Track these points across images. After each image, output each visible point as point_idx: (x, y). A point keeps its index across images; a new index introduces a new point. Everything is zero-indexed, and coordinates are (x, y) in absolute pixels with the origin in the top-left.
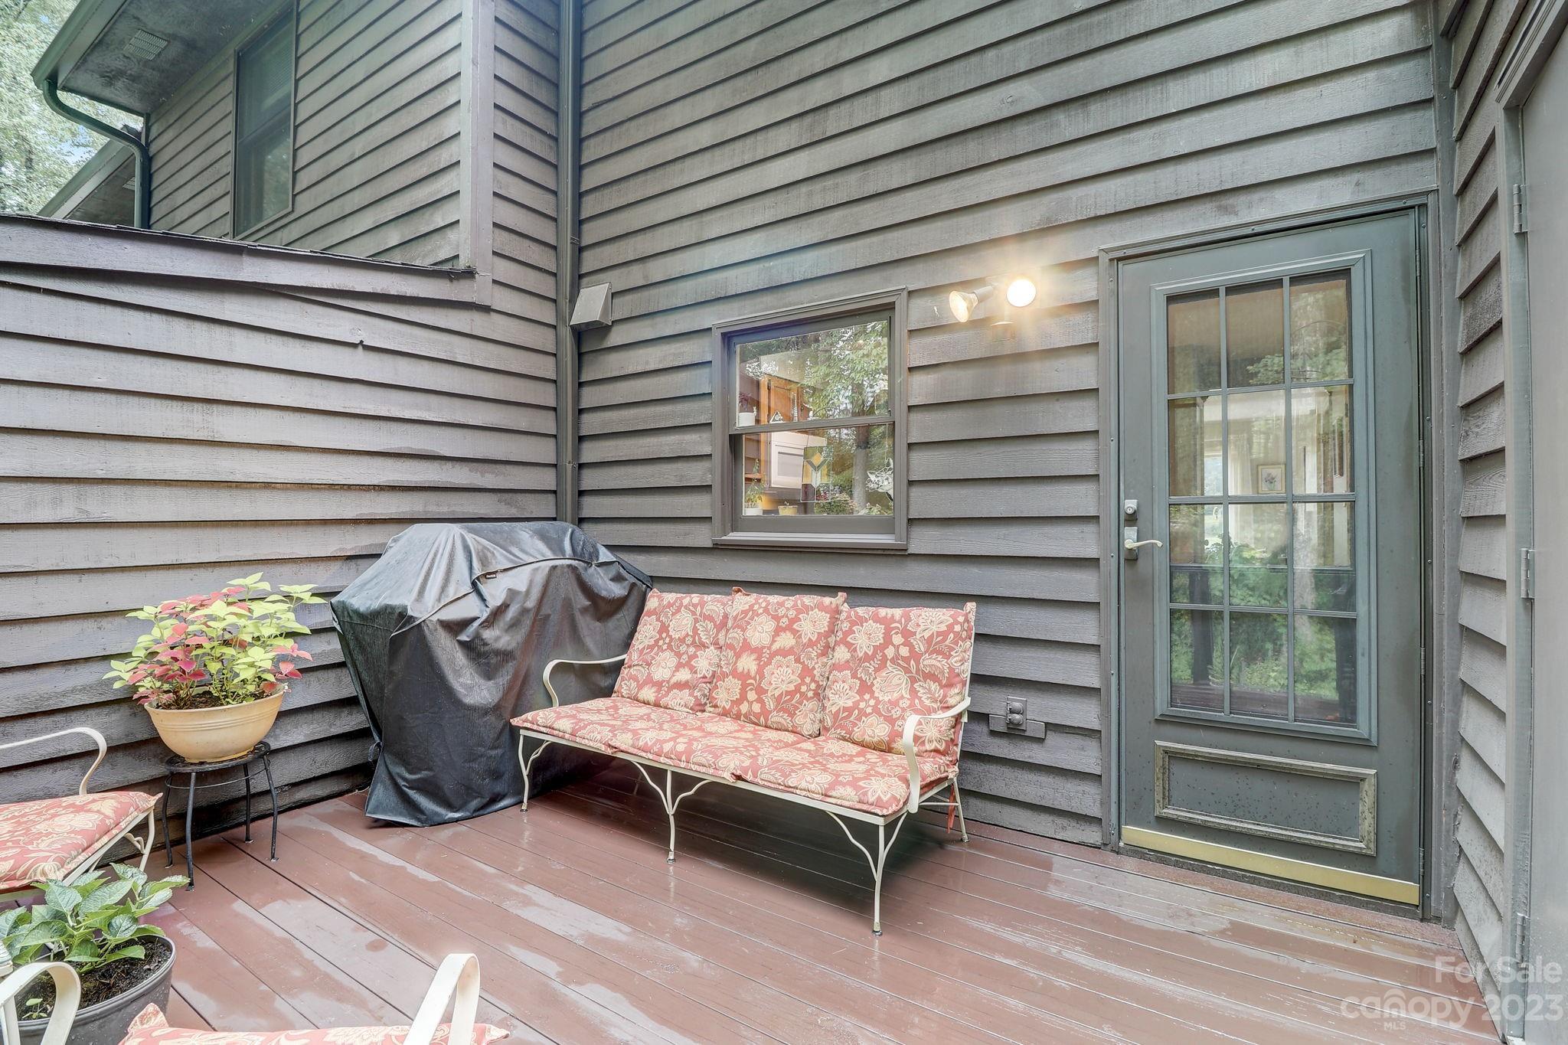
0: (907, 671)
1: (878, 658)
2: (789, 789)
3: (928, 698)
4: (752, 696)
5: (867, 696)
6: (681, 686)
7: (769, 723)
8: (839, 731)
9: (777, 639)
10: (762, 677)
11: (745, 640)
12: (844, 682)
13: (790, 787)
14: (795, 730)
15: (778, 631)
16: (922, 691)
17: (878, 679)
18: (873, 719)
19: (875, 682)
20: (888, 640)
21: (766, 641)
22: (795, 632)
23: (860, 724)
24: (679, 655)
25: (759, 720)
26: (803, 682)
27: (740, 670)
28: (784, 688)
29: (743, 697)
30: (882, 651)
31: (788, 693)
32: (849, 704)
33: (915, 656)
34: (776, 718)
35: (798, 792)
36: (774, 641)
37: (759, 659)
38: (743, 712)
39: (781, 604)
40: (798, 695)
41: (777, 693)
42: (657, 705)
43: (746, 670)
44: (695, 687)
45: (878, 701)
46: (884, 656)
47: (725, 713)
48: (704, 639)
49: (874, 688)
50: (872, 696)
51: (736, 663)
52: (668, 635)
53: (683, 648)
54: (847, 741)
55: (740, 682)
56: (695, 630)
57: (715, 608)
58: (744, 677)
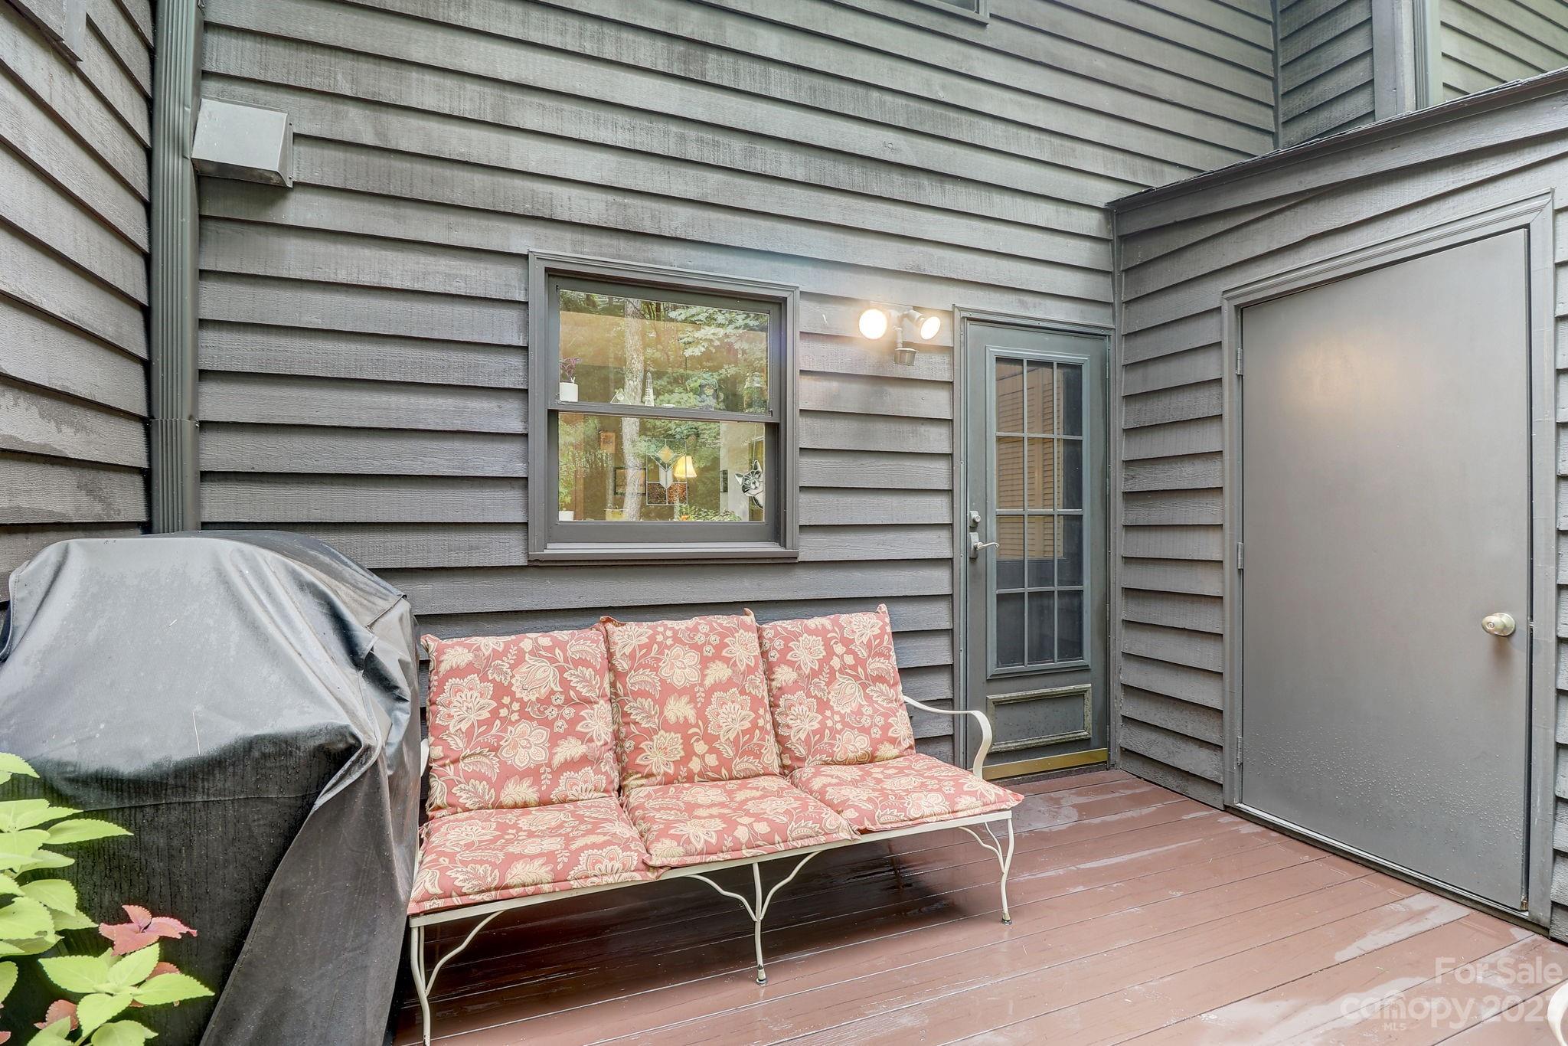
0: (857, 678)
1: (825, 671)
2: (916, 821)
3: (883, 700)
4: (700, 747)
5: (828, 713)
6: (573, 764)
7: (735, 773)
8: (818, 757)
9: (708, 672)
10: (706, 722)
11: (663, 681)
12: (800, 704)
13: (916, 819)
14: (767, 772)
15: (705, 662)
16: (875, 695)
17: (832, 693)
18: (847, 735)
19: (830, 697)
20: (830, 653)
21: (695, 677)
22: (727, 661)
23: (837, 743)
24: (547, 723)
25: (720, 773)
26: (758, 716)
27: (672, 719)
28: (738, 727)
29: (689, 753)
30: (828, 663)
31: (745, 732)
32: (816, 725)
33: (860, 662)
34: (740, 765)
35: (928, 820)
36: (704, 676)
37: (693, 700)
38: (696, 771)
39: (695, 629)
40: (757, 731)
41: (732, 736)
42: (544, 803)
43: (682, 720)
44: (599, 760)
45: (842, 716)
46: (831, 668)
47: (669, 781)
48: (585, 692)
49: (831, 703)
50: (833, 713)
51: (662, 713)
52: (514, 699)
53: (551, 713)
54: (829, 764)
55: (679, 735)
56: (565, 684)
57: (585, 648)
58: (682, 727)
